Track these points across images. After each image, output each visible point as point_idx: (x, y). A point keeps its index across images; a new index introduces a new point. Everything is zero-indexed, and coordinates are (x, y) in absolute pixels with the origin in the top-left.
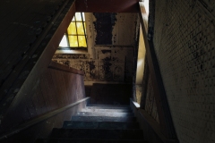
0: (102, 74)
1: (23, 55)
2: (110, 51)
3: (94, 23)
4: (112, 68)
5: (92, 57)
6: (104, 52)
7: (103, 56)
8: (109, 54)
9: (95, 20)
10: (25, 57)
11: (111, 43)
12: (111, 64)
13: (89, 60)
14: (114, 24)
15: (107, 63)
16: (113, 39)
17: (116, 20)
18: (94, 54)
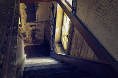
0: (31, 40)
1: (8, 28)
2: (35, 25)
3: (25, 9)
4: (36, 36)
5: (24, 30)
6: (31, 26)
7: (31, 29)
8: (34, 27)
9: (26, 7)
10: (10, 28)
11: (35, 21)
12: (35, 33)
13: (23, 32)
14: (37, 9)
15: (33, 33)
16: (36, 18)
17: (38, 7)
18: (26, 28)
